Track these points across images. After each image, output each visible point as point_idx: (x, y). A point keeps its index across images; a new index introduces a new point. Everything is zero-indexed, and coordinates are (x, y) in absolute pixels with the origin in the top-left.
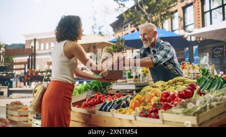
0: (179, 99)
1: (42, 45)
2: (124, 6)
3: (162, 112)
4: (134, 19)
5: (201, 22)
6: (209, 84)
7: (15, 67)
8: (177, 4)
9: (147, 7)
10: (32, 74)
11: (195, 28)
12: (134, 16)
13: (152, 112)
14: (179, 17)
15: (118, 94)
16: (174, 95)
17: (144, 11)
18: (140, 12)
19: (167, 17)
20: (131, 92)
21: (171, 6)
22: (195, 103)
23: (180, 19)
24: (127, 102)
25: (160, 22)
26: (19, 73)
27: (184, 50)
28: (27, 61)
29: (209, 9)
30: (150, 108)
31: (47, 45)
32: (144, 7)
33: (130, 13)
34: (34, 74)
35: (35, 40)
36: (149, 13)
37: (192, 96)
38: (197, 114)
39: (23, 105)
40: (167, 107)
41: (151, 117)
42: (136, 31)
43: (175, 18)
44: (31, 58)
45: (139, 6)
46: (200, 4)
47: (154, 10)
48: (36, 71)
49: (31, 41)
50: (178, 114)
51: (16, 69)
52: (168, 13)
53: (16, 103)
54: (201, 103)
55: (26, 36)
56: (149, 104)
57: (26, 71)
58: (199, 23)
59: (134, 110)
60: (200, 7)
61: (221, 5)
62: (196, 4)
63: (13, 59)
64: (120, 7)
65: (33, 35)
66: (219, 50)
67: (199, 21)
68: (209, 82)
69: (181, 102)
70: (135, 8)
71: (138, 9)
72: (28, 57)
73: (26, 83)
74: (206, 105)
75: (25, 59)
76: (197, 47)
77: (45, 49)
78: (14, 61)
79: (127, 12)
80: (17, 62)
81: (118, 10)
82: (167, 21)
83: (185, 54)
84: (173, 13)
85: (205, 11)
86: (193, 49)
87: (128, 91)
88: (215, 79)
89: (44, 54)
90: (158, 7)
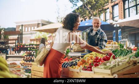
0: (103, 61)
1: (26, 28)
2: (76, 5)
3: (94, 68)
4: (83, 13)
5: (123, 15)
6: (120, 53)
7: (9, 42)
8: (108, 4)
9: (90, 6)
10: (20, 46)
11: (119, 19)
12: (82, 11)
13: (89, 68)
14: (110, 12)
15: (71, 58)
16: (100, 59)
17: (89, 8)
18: (86, 9)
19: (102, 12)
20: (79, 57)
21: (105, 5)
22: (110, 63)
23: (110, 13)
24: (76, 63)
25: (98, 15)
26: (12, 46)
27: (112, 32)
28: (17, 38)
29: (128, 7)
30: (88, 66)
31: (29, 28)
32: (88, 6)
33: (80, 10)
34: (21, 46)
35: (22, 25)
36: (91, 9)
37: (109, 60)
38: (111, 69)
39: (17, 64)
40: (96, 65)
41: (88, 70)
42: (84, 20)
43: (108, 13)
44: (19, 36)
45: (86, 5)
46: (122, 4)
47: (95, 8)
48: (22, 44)
49: (19, 26)
50: (101, 68)
51: (10, 43)
52: (103, 10)
53: (13, 64)
54: (114, 63)
55: (16, 23)
56: (88, 63)
57: (17, 44)
58: (122, 16)
59: (80, 67)
60: (123, 6)
61: (135, 5)
62: (120, 4)
63: (9, 37)
64: (74, 6)
65: (21, 23)
66: (125, 35)
67: (122, 14)
68: (120, 52)
69: (103, 63)
70: (83, 6)
71: (85, 7)
72: (18, 36)
73: (17, 52)
74: (116, 64)
75: (16, 37)
76: (120, 30)
77: (28, 31)
78: (9, 39)
79: (78, 9)
80: (11, 39)
81: (73, 8)
82: (102, 14)
83: (113, 34)
84: (106, 9)
85: (125, 8)
86: (118, 31)
87: (77, 57)
88: (123, 50)
89: (28, 34)
90: (97, 6)
